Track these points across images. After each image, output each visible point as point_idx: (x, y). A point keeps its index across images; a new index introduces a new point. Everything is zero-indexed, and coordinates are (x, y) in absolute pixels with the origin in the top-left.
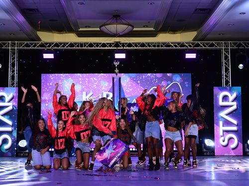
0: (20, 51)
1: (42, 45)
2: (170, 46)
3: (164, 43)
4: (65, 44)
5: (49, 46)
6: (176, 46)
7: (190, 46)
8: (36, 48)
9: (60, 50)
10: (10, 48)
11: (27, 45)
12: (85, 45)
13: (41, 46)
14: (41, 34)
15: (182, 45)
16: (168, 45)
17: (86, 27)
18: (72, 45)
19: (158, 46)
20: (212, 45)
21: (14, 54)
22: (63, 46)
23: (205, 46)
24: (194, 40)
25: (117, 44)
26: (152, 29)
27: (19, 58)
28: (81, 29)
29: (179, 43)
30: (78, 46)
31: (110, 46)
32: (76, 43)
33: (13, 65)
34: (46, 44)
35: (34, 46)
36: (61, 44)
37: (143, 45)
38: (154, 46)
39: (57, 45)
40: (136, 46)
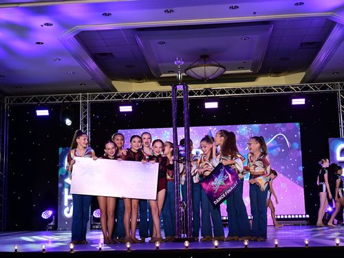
0: (92, 105)
1: (119, 96)
2: (272, 91)
3: (265, 88)
4: (145, 94)
5: (126, 97)
6: (279, 91)
7: (297, 90)
8: (111, 100)
9: (140, 102)
10: (81, 101)
11: (101, 97)
12: (169, 94)
13: (116, 97)
14: (116, 84)
15: (287, 89)
16: (269, 90)
17: (169, 72)
18: (153, 94)
19: (257, 91)
20: (325, 87)
21: (86, 108)
22: (143, 97)
23: (316, 89)
24: (302, 82)
25: (207, 92)
26: (249, 71)
27: (92, 112)
28: (163, 75)
29: (282, 87)
30: (160, 96)
31: (199, 94)
32: (157, 93)
33: (85, 121)
34: (123, 94)
35: (109, 98)
36: (140, 93)
37: (238, 91)
38: (253, 92)
39: (135, 95)
40: (231, 92)
